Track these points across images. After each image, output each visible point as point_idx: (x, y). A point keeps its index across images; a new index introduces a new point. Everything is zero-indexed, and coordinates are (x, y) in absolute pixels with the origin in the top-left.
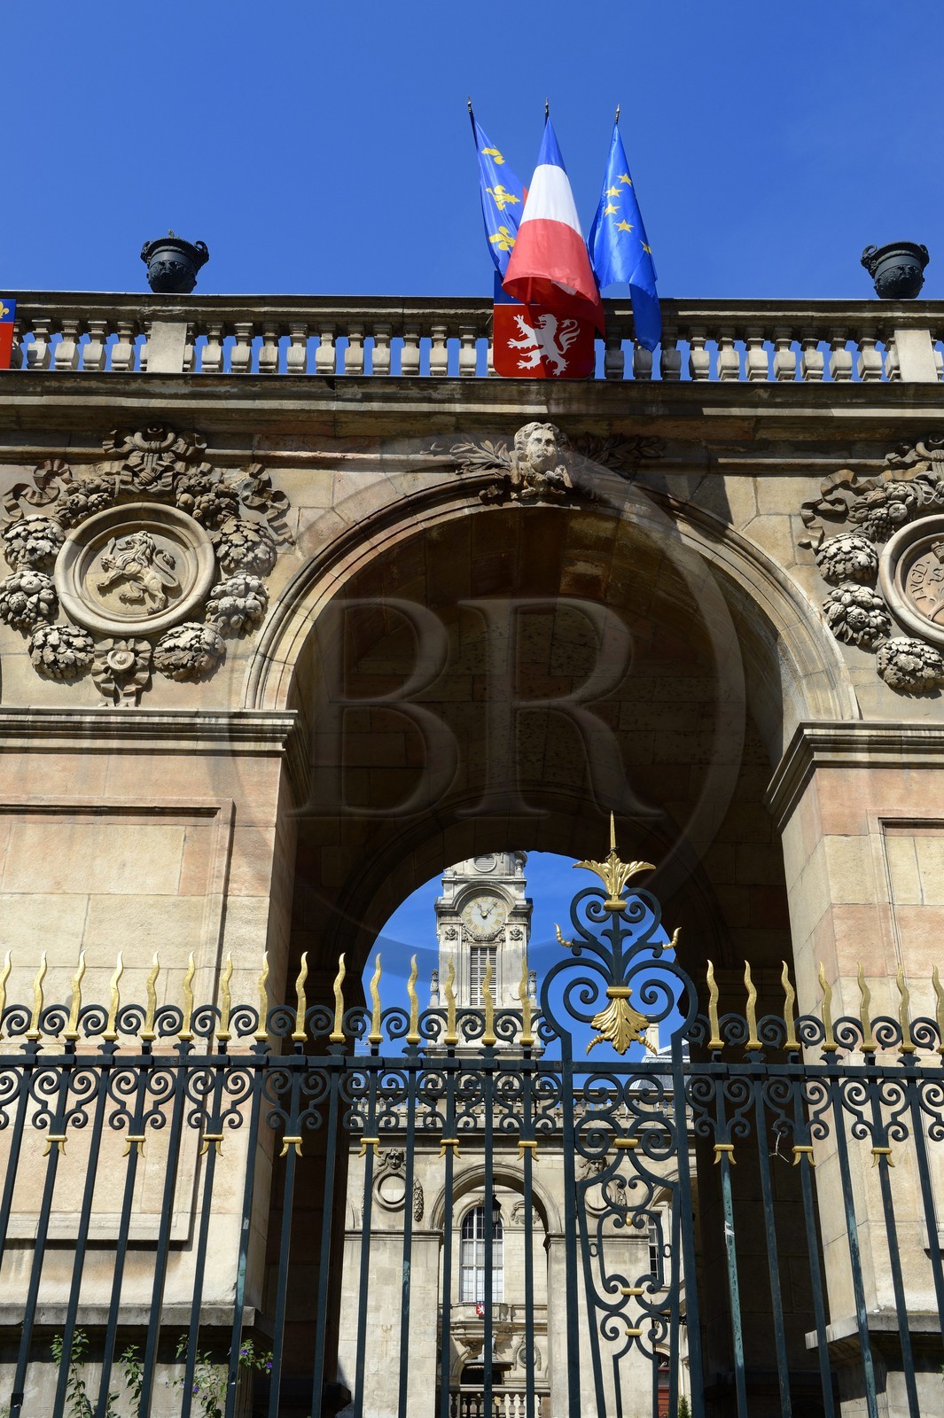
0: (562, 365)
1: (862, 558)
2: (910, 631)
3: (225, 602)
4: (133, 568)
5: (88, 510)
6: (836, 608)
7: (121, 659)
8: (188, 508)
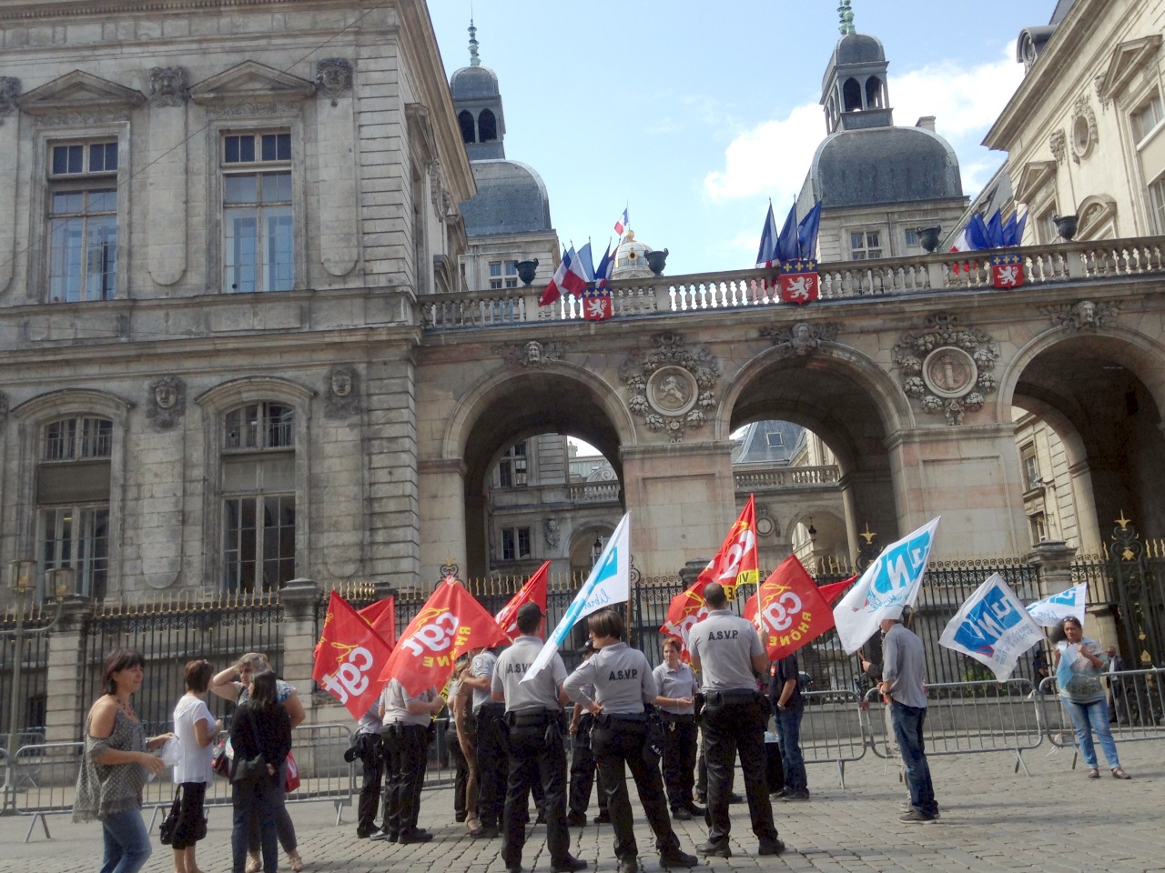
0: (807, 296)
1: (916, 367)
2: (932, 394)
3: (705, 402)
4: (672, 391)
5: (653, 371)
6: (907, 387)
7: (675, 425)
8: (685, 367)
